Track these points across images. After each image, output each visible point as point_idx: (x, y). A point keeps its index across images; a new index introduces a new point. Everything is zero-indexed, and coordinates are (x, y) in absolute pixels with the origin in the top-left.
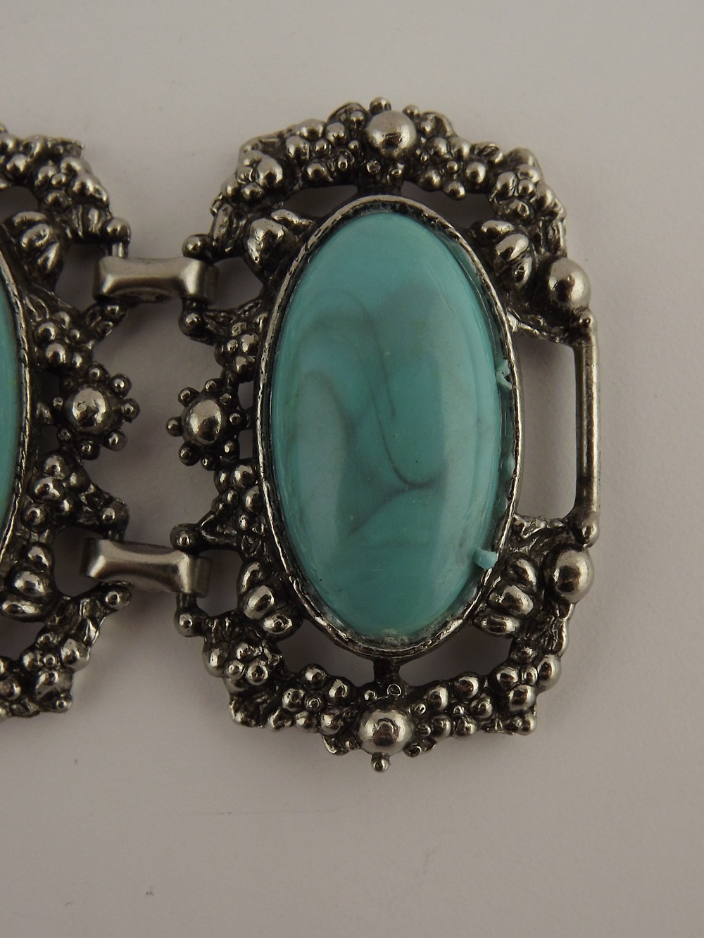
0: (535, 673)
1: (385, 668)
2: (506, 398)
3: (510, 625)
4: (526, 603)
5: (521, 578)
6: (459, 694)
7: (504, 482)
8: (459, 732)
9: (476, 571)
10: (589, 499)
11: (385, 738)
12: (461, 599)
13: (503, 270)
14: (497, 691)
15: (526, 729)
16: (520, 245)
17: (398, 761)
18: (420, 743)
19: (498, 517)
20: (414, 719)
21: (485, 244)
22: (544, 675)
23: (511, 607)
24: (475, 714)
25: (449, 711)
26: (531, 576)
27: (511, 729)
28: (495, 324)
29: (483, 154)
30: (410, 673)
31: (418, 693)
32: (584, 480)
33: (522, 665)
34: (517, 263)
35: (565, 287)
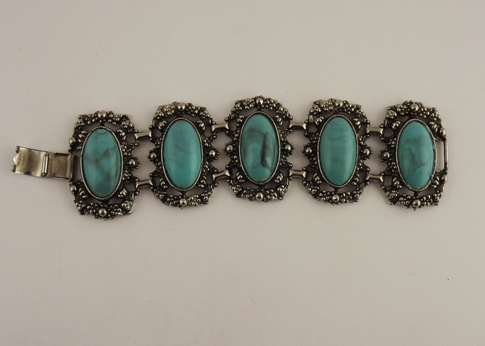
0: (439, 195)
1: (416, 193)
2: (434, 151)
3: (435, 187)
4: (438, 183)
5: (437, 179)
6: (427, 198)
7: (434, 164)
8: (427, 204)
9: (431, 177)
10: (446, 167)
11: (416, 204)
12: (428, 182)
13: (433, 130)
14: (433, 197)
15: (437, 205)
16: (435, 126)
17: (418, 209)
18: (422, 205)
19: (433, 170)
20: (421, 202)
21: (430, 126)
22: (440, 195)
23: (435, 184)
24: (430, 201)
25: (426, 201)
26: (438, 179)
27: (435, 205)
28: (433, 139)
29: (429, 110)
30: (420, 195)
31: (422, 197)
32: (446, 164)
33: (437, 193)
34: (435, 129)
35: (442, 133)
